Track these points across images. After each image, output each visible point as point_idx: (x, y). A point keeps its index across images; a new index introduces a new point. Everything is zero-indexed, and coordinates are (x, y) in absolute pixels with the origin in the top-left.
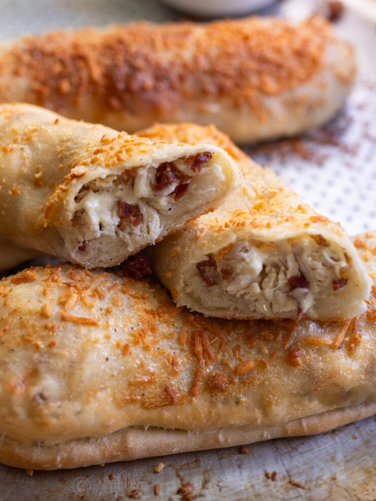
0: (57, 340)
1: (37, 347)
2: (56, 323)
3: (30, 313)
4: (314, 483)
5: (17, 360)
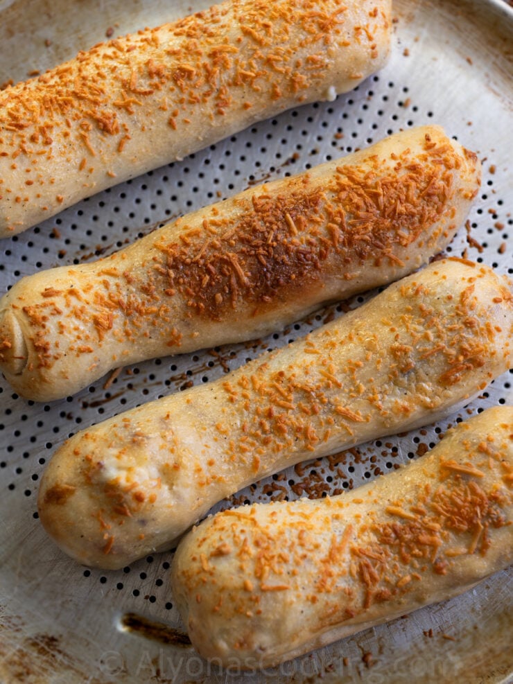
0: (262, 608)
1: (248, 617)
2: (259, 594)
3: (236, 589)
4: (461, 635)
5: (235, 627)
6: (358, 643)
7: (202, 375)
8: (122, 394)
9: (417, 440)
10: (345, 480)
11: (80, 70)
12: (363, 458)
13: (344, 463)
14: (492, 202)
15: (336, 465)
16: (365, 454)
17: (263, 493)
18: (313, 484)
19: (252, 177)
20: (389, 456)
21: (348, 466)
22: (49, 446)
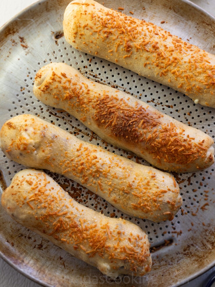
6: (43, 240)
7: (83, 135)
8: (60, 117)
9: (114, 211)
10: (86, 200)
11: (137, 26)
12: (97, 200)
13: (91, 196)
14: (207, 175)
15: (89, 194)
16: (98, 199)
17: (64, 180)
18: (78, 191)
19: (154, 100)
20: (103, 207)
21: (91, 197)
22: (29, 110)
